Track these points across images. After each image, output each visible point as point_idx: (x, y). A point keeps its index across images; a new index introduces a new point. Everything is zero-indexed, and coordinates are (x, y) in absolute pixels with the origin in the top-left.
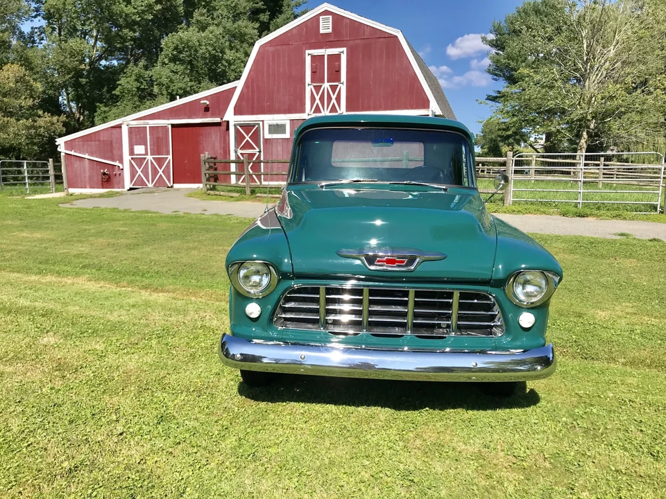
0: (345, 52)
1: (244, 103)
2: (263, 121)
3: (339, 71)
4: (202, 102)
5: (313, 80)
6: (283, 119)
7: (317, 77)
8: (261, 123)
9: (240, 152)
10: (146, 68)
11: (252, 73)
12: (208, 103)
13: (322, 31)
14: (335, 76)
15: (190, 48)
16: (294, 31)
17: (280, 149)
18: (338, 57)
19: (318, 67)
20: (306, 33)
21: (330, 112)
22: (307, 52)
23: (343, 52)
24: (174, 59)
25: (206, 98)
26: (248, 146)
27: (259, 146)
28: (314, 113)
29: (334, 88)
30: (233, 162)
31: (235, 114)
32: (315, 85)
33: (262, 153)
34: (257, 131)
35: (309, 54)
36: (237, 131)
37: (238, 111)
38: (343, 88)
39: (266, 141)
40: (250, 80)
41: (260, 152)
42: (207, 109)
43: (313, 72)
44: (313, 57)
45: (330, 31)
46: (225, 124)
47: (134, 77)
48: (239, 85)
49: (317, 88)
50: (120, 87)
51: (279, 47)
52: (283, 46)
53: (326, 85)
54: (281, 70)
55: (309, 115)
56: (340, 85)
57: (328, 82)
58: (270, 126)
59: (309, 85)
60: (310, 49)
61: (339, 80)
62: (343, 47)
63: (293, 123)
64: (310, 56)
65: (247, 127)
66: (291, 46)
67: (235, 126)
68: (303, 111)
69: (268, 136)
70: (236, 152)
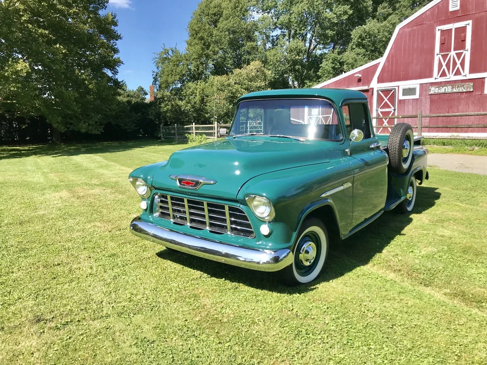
0: (471, 24)
1: (385, 74)
2: (398, 86)
3: (464, 41)
4: (356, 75)
5: (441, 51)
6: (415, 84)
7: (445, 47)
8: (397, 88)
9: (380, 110)
10: (339, 53)
11: (392, 50)
12: (360, 76)
13: (451, 9)
14: (460, 44)
15: (370, 35)
16: (428, 13)
17: (410, 107)
18: (464, 29)
19: (446, 40)
20: (438, 13)
21: (455, 75)
22: (438, 28)
23: (469, 25)
24: (359, 45)
25: (359, 72)
26: (386, 106)
27: (394, 105)
28: (440, 76)
29: (459, 55)
30: (374, 118)
31: (378, 83)
32: (443, 54)
33: (396, 111)
34: (394, 94)
35: (439, 30)
36: (379, 95)
37: (380, 80)
38: (467, 54)
39: (400, 101)
40: (391, 55)
41: (395, 110)
42: (359, 80)
43: (442, 44)
44: (442, 31)
45: (458, 8)
46: (371, 90)
47: (331, 61)
48: (382, 61)
49: (444, 57)
50: (321, 68)
51: (415, 28)
52: (418, 27)
53: (453, 53)
54: (415, 45)
55: (436, 79)
56: (464, 52)
57: (454, 50)
58: (404, 90)
59: (437, 54)
60: (440, 25)
61: (463, 47)
62: (469, 19)
63: (422, 86)
64: (440, 31)
65: (386, 92)
66: (424, 25)
67: (378, 91)
68: (431, 76)
69: (401, 97)
70: (377, 111)
